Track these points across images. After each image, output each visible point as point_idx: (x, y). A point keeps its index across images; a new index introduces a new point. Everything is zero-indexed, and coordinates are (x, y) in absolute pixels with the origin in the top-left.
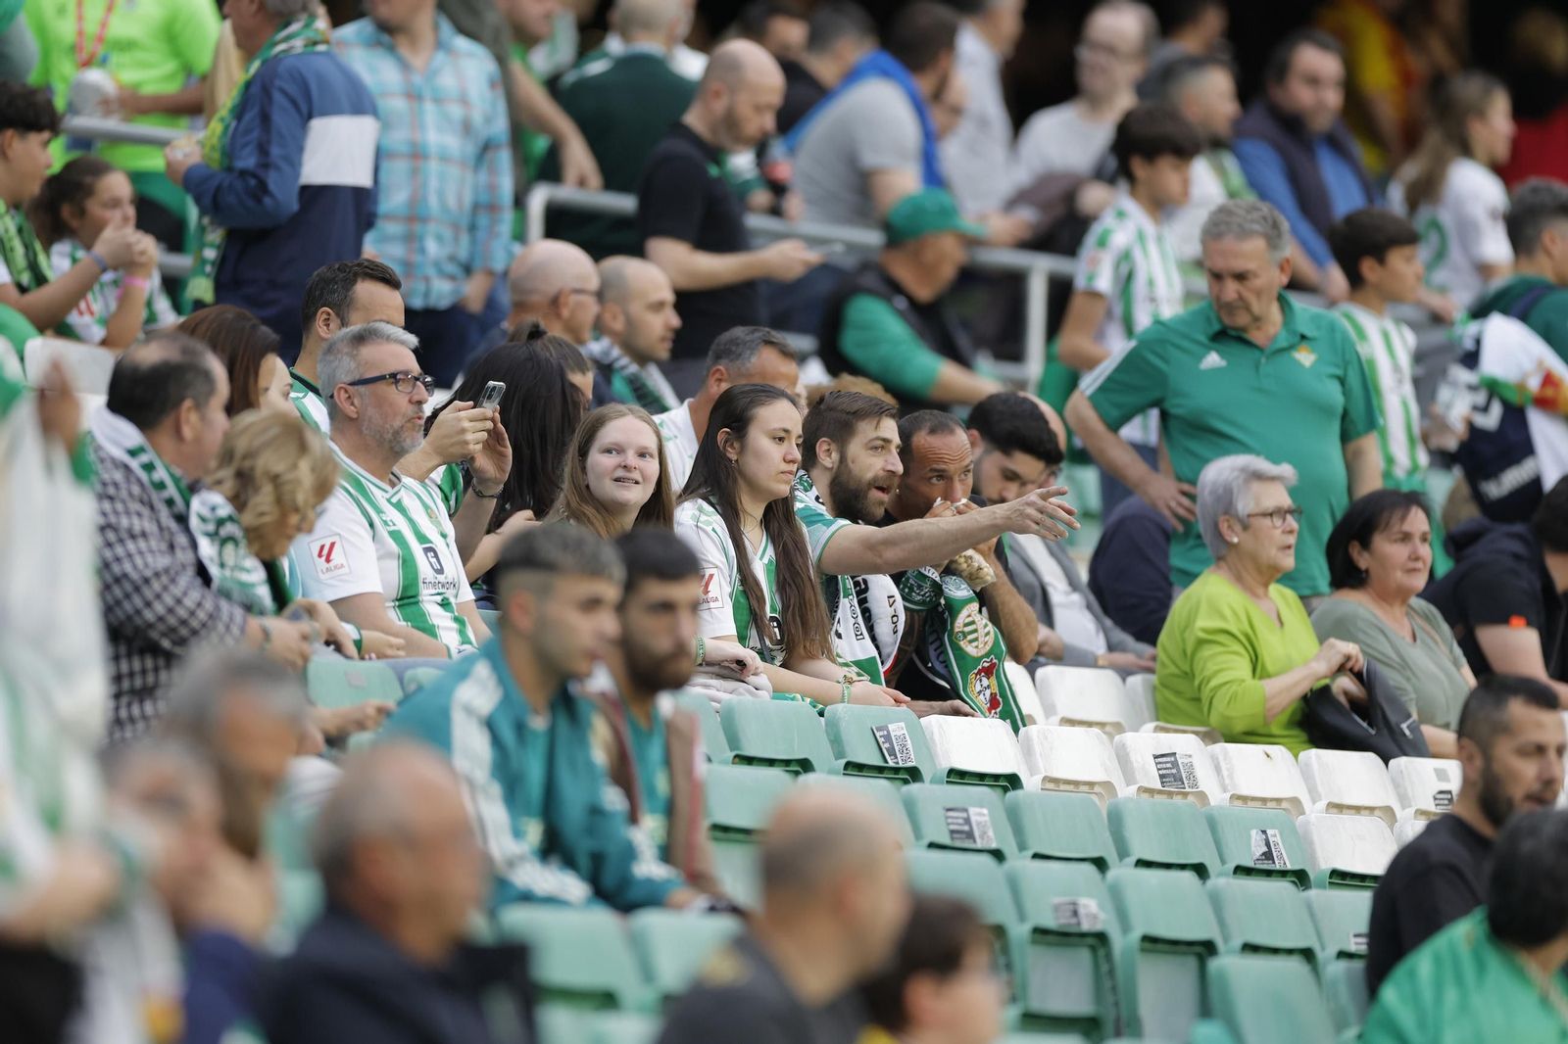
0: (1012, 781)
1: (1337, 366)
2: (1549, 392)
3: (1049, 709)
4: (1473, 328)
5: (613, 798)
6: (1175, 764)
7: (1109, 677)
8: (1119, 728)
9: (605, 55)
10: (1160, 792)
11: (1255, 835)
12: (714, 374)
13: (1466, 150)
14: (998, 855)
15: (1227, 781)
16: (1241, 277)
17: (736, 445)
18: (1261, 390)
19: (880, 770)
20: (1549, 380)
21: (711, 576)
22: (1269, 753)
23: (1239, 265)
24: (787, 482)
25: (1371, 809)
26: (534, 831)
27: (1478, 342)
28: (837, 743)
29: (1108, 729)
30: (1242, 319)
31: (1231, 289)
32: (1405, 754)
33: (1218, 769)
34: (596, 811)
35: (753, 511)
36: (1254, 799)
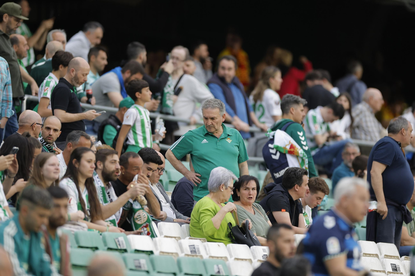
0: (152, 252)
1: (237, 143)
2: (292, 150)
3: (161, 233)
4: (272, 133)
5: (46, 257)
6: (194, 248)
7: (177, 225)
8: (179, 238)
9: (44, 60)
10: (190, 255)
11: (215, 267)
12: (69, 144)
13: (269, 86)
14: (148, 272)
15: (208, 252)
16: (213, 119)
17: (78, 163)
18: (217, 149)
19: (116, 250)
20: (292, 146)
21: (71, 199)
22: (219, 245)
23: (212, 115)
24: (91, 173)
25: (246, 260)
26: (26, 266)
27: (274, 136)
28: (105, 243)
29: (177, 238)
30: (213, 130)
31: (210, 122)
32: (255, 245)
33: (206, 249)
34: (42, 261)
35: (82, 181)
36: (215, 257)
